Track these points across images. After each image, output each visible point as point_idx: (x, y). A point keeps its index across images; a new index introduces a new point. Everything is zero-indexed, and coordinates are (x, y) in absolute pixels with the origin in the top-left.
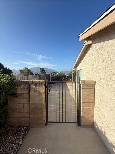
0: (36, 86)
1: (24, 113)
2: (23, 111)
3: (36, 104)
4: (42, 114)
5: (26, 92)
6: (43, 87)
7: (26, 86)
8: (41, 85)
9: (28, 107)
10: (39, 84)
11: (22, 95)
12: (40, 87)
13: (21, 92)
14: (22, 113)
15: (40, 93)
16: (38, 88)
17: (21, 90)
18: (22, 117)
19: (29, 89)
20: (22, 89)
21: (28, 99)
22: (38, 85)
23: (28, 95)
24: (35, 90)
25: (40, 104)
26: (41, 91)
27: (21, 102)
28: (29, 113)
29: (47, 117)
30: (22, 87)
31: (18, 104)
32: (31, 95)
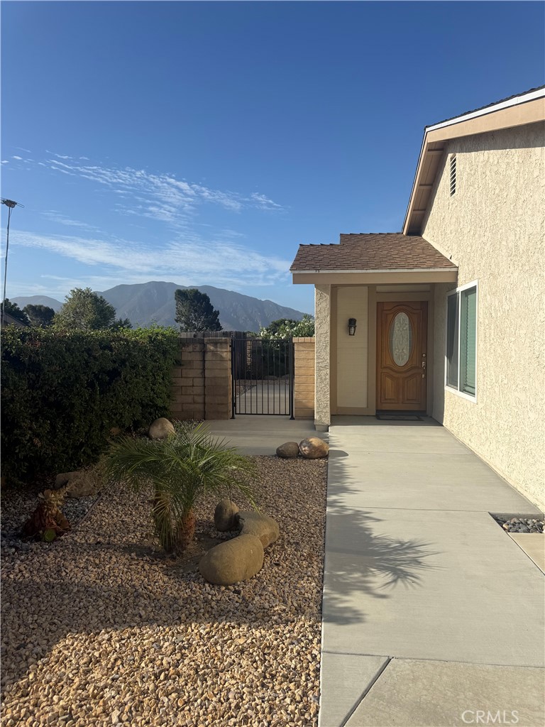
0: (216, 347)
1: (194, 395)
2: (193, 392)
3: (215, 378)
4: (226, 395)
5: (198, 357)
6: (227, 348)
7: (198, 347)
8: (224, 345)
9: (202, 384)
10: (221, 343)
11: (190, 362)
12: (222, 348)
13: (190, 358)
14: (190, 395)
15: (222, 359)
16: (219, 349)
17: (189, 354)
18: (190, 403)
19: (204, 352)
20: (190, 352)
21: (201, 371)
22: (218, 345)
23: (202, 363)
24: (214, 353)
25: (223, 378)
26: (224, 355)
27: (189, 376)
28: (203, 396)
29: (234, 405)
30: (190, 349)
31: (183, 379)
32: (206, 362)
